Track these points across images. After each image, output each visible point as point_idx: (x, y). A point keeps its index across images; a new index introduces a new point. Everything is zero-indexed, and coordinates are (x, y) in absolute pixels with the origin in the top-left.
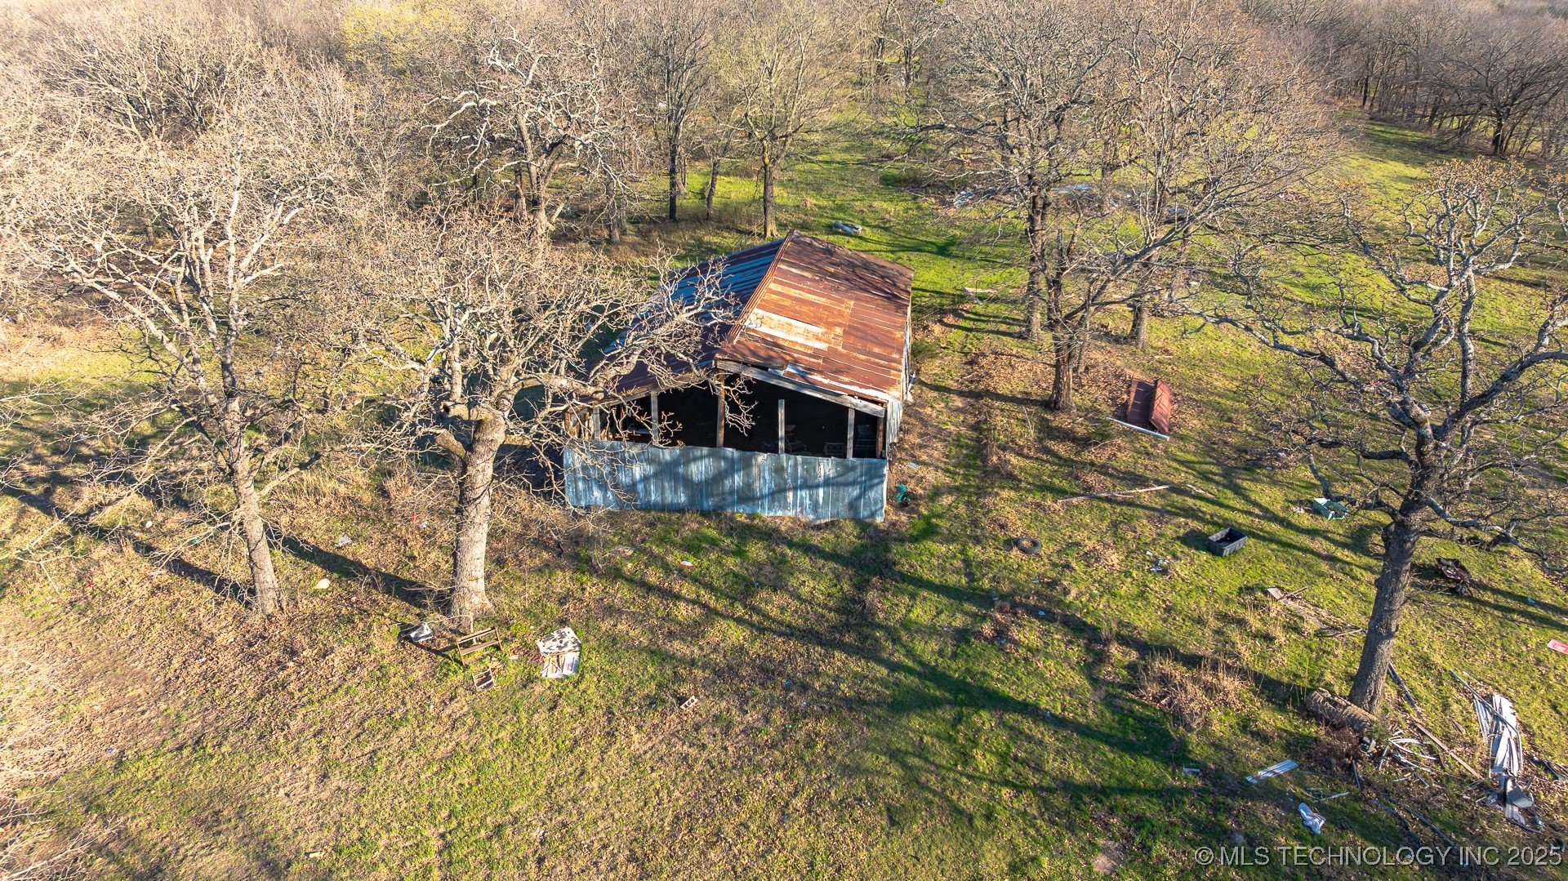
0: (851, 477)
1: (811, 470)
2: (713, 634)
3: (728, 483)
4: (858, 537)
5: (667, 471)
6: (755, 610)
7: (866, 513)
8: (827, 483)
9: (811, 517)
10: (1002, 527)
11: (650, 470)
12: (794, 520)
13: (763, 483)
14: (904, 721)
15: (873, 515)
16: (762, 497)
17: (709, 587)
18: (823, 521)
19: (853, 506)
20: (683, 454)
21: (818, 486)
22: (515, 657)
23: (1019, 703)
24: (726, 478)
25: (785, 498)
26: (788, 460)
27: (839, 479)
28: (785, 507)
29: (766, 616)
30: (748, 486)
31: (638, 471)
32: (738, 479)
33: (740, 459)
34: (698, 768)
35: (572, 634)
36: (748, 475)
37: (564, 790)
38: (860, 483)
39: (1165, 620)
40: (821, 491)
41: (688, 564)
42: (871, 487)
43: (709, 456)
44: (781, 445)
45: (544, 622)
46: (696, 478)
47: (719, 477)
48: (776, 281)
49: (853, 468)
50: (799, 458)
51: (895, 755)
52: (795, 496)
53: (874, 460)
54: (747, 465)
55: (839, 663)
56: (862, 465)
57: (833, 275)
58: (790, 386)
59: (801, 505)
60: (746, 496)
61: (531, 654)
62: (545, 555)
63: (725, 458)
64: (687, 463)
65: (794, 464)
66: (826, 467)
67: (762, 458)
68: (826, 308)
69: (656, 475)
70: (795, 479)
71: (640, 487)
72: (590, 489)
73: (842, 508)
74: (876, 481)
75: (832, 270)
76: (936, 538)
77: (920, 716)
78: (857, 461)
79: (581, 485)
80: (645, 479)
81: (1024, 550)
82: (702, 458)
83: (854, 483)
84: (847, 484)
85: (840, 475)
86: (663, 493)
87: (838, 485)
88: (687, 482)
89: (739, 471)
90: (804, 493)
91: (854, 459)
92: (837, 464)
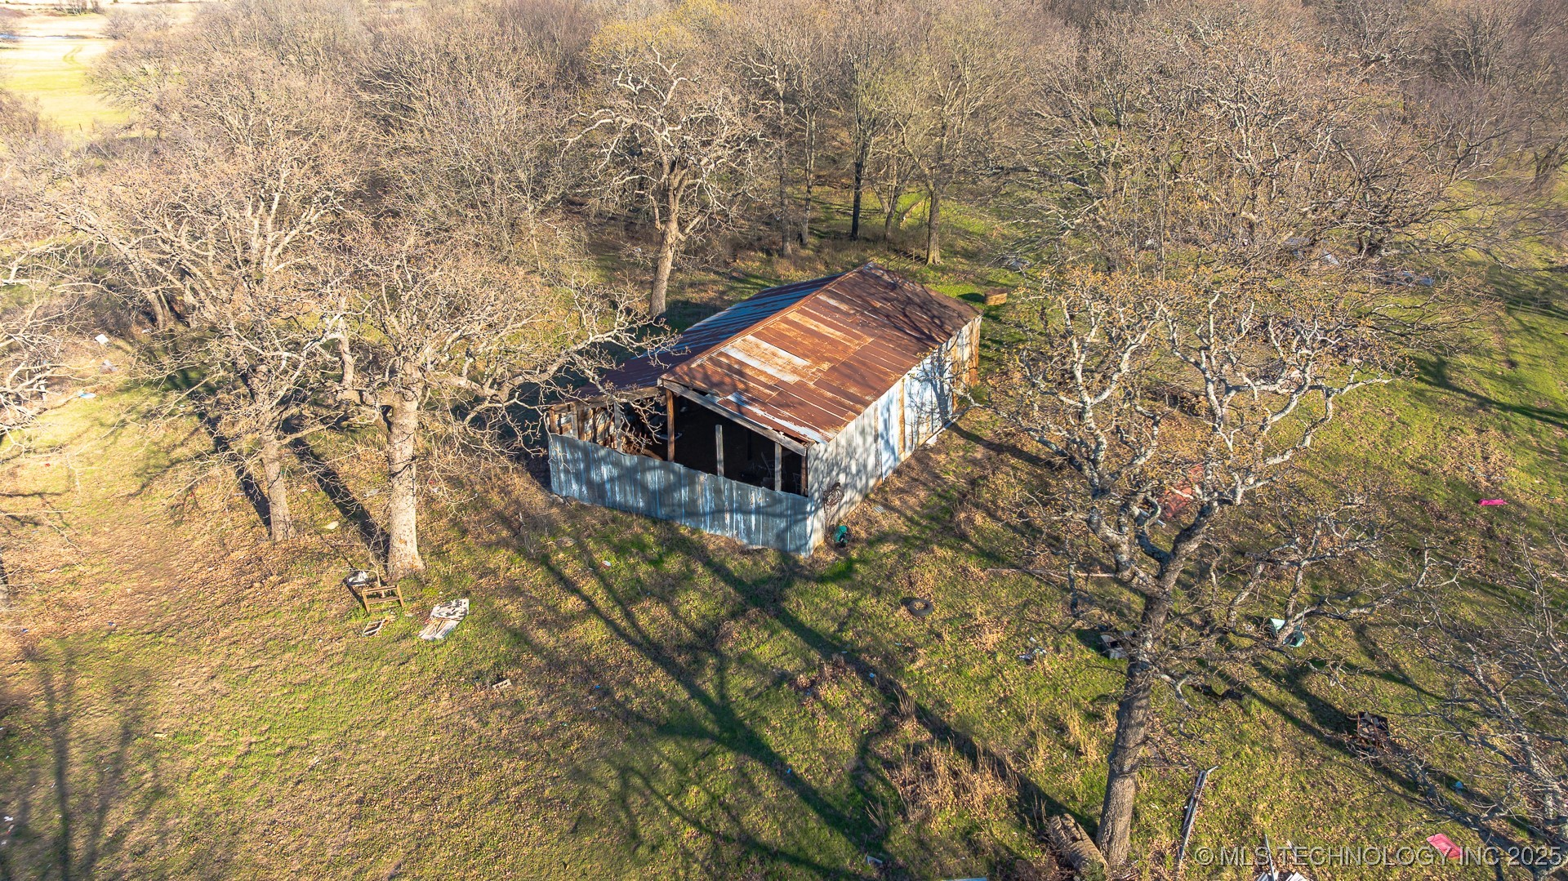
0: (778, 509)
1: (744, 497)
2: (578, 630)
3: (676, 495)
4: (773, 568)
5: (629, 476)
6: (629, 615)
7: (793, 547)
8: (758, 511)
9: (745, 541)
10: (911, 584)
11: (615, 472)
12: (729, 541)
13: (705, 502)
14: (658, 745)
15: (798, 550)
16: (705, 514)
17: (608, 587)
18: (755, 547)
19: (780, 537)
20: (640, 462)
21: (750, 513)
22: (410, 615)
23: (772, 753)
24: (675, 491)
25: (724, 519)
26: (725, 483)
27: (769, 509)
28: (723, 527)
29: (634, 624)
30: (693, 501)
31: (606, 471)
32: (684, 494)
33: (686, 476)
34: (470, 741)
35: (467, 605)
36: (692, 491)
37: (359, 731)
38: (786, 516)
39: (989, 709)
40: (753, 518)
41: (608, 563)
42: (796, 522)
43: (660, 468)
44: (720, 468)
45: (453, 590)
46: (651, 487)
47: (669, 489)
48: (800, 312)
49: (780, 501)
50: (735, 483)
51: (625, 772)
52: (732, 518)
53: (798, 496)
54: (692, 483)
55: (652, 680)
56: (787, 499)
57: (875, 311)
58: (724, 414)
59: (737, 528)
60: (692, 512)
61: (424, 614)
62: (505, 533)
63: (674, 472)
64: (644, 471)
65: (731, 488)
66: (757, 496)
67: (703, 477)
68: (833, 342)
69: (619, 477)
70: (731, 502)
71: (608, 486)
72: (568, 482)
73: (771, 536)
74: (800, 517)
75: (878, 305)
76: (847, 582)
77: (677, 743)
78: (783, 494)
79: (562, 476)
80: (612, 480)
81: (911, 611)
82: (654, 468)
83: (781, 515)
84: (775, 515)
85: (768, 506)
86: (625, 495)
87: (768, 514)
88: (644, 487)
89: (685, 486)
90: (739, 517)
91: (782, 493)
92: (767, 495)
